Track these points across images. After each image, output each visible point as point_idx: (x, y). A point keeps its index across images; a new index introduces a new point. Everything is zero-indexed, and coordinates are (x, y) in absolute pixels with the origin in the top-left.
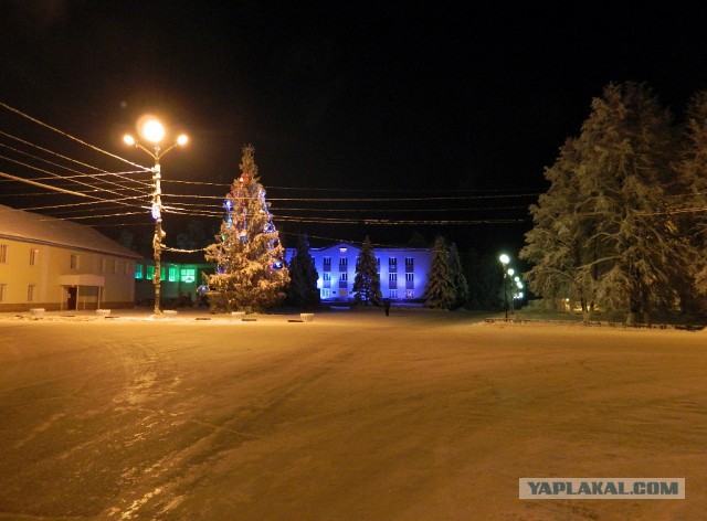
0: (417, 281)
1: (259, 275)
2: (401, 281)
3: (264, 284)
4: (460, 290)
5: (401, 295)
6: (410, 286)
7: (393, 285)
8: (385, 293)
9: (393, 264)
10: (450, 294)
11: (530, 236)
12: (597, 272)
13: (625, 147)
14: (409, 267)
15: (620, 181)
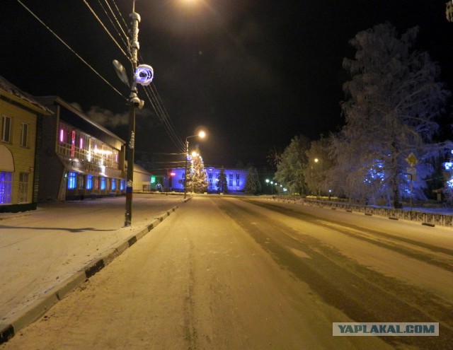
0: (241, 183)
1: (203, 183)
2: (234, 183)
3: (204, 186)
4: (258, 187)
5: (234, 189)
6: (238, 185)
7: (231, 185)
8: (229, 187)
9: (231, 176)
10: (254, 189)
11: (276, 174)
12: (291, 184)
13: (297, 154)
14: (238, 178)
15: (296, 162)
